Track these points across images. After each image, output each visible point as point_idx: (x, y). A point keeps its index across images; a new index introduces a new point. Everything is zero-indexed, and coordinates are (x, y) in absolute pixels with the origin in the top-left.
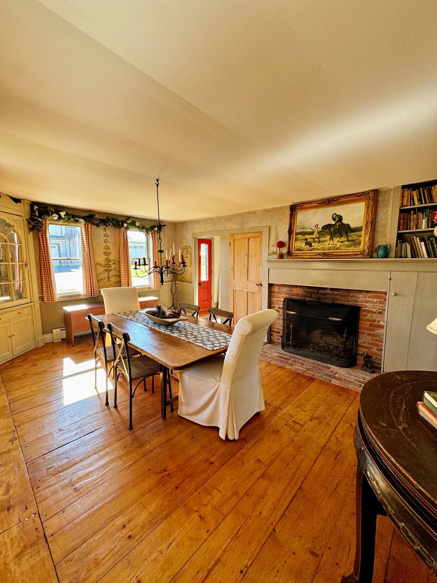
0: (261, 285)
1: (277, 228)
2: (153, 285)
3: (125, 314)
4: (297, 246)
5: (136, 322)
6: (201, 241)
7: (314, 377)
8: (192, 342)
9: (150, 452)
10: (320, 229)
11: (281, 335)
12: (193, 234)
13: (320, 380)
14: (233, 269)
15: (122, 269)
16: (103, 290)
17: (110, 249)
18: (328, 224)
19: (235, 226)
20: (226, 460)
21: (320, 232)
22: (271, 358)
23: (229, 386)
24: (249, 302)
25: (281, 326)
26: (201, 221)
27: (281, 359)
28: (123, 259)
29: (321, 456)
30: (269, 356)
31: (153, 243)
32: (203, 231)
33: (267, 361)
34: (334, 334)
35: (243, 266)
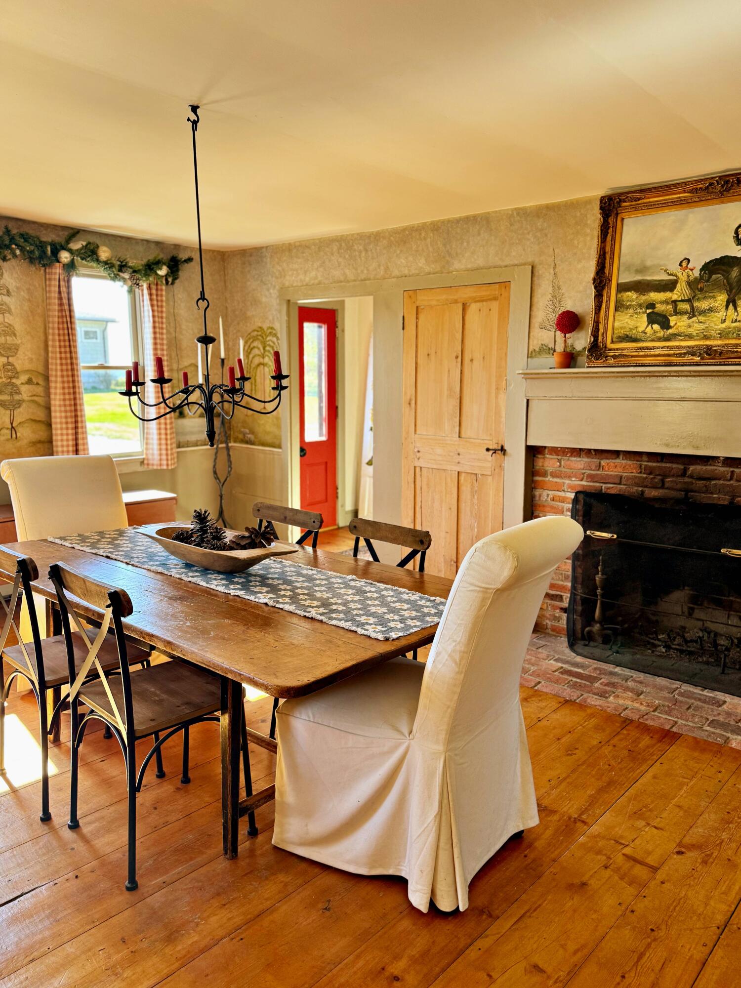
0: (502, 449)
1: (558, 269)
2: (156, 452)
3: (84, 542)
4: (621, 328)
5: (127, 564)
6: (307, 314)
7: (674, 729)
8: (320, 618)
9: (202, 951)
10: (697, 273)
11: (565, 604)
12: (283, 290)
13: (695, 738)
14: (413, 402)
15: (55, 400)
16: (9, 464)
17: (15, 335)
18: (722, 258)
19: (422, 263)
20: (437, 970)
21: (697, 281)
22: (538, 676)
23: (440, 748)
24: (463, 505)
25: (566, 578)
26: (308, 247)
27: (570, 678)
28: (59, 367)
29: (719, 952)
30: (533, 668)
31: (154, 316)
32: (316, 281)
33: (527, 684)
34: (732, 601)
35: (446, 393)
